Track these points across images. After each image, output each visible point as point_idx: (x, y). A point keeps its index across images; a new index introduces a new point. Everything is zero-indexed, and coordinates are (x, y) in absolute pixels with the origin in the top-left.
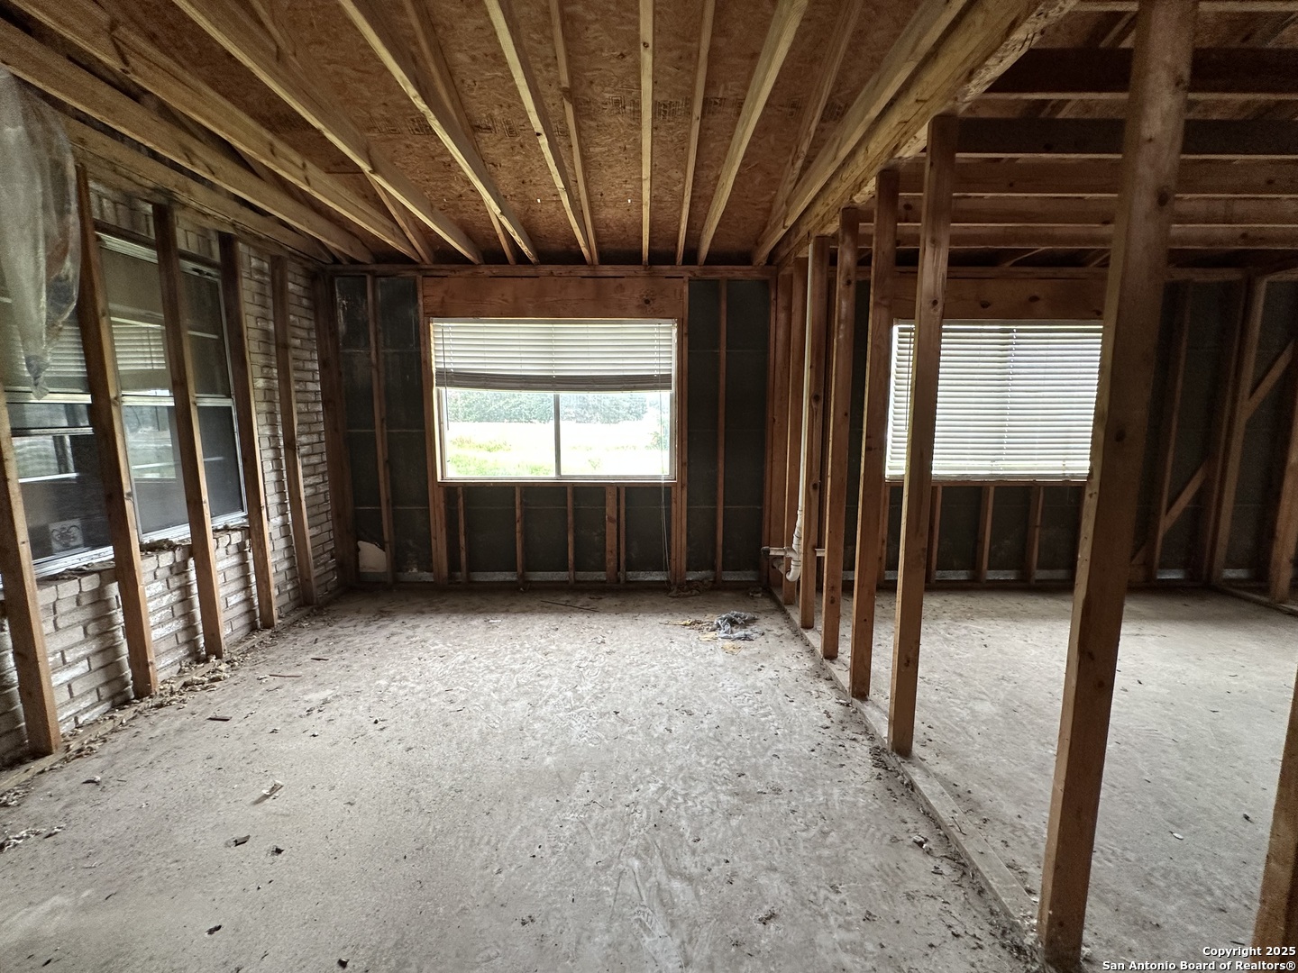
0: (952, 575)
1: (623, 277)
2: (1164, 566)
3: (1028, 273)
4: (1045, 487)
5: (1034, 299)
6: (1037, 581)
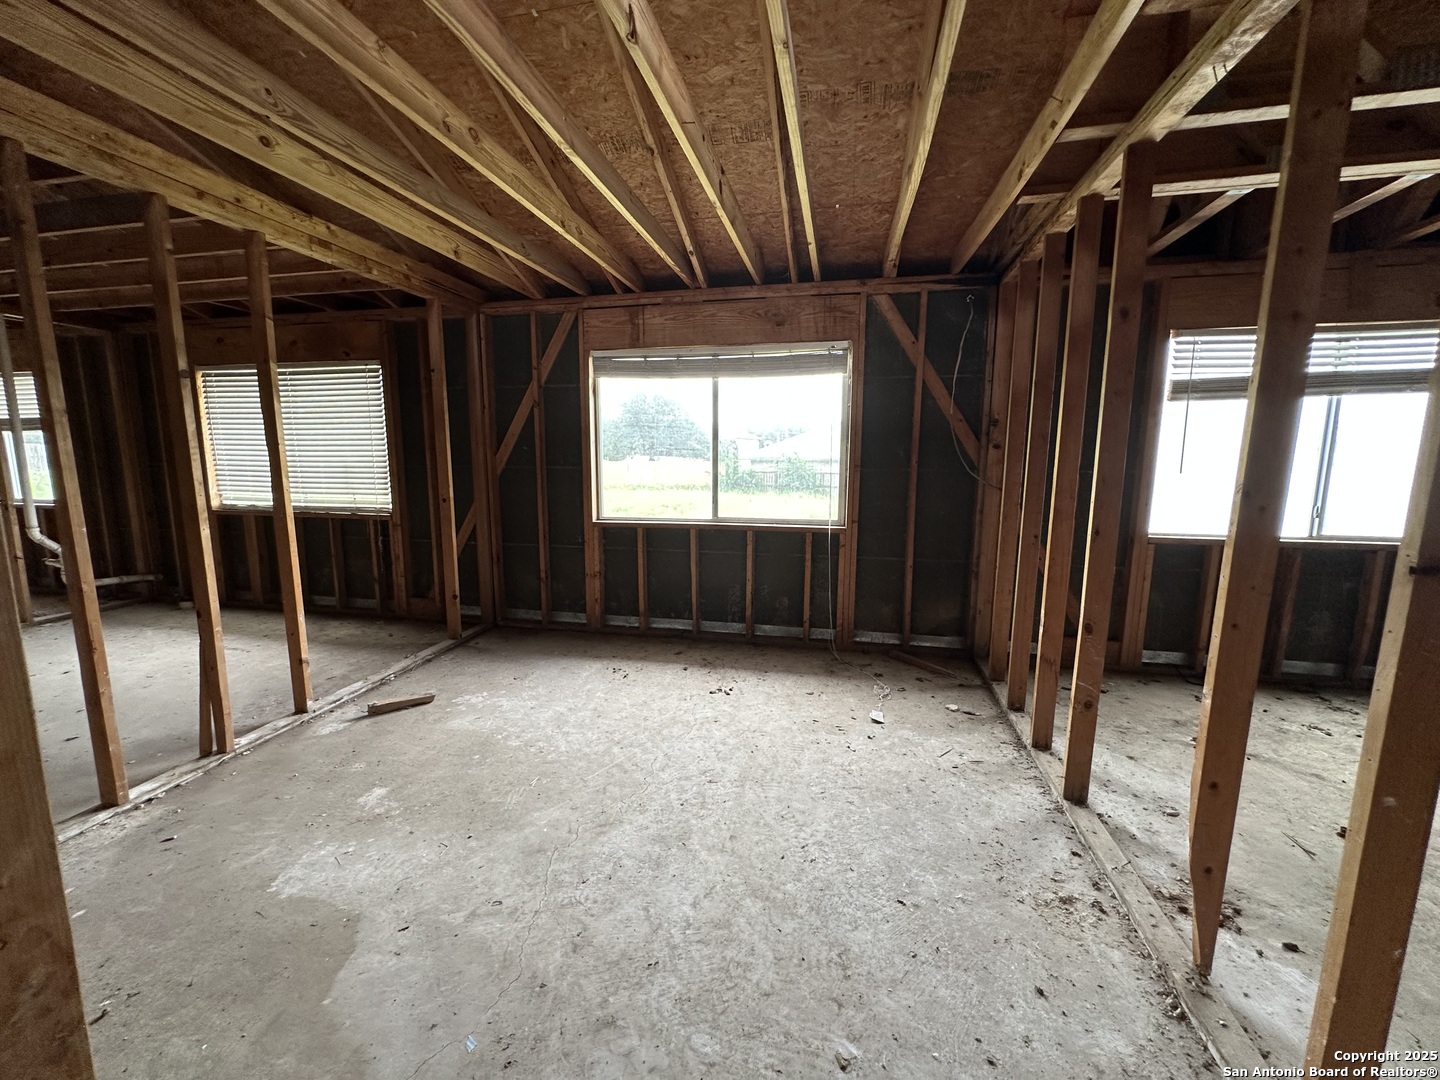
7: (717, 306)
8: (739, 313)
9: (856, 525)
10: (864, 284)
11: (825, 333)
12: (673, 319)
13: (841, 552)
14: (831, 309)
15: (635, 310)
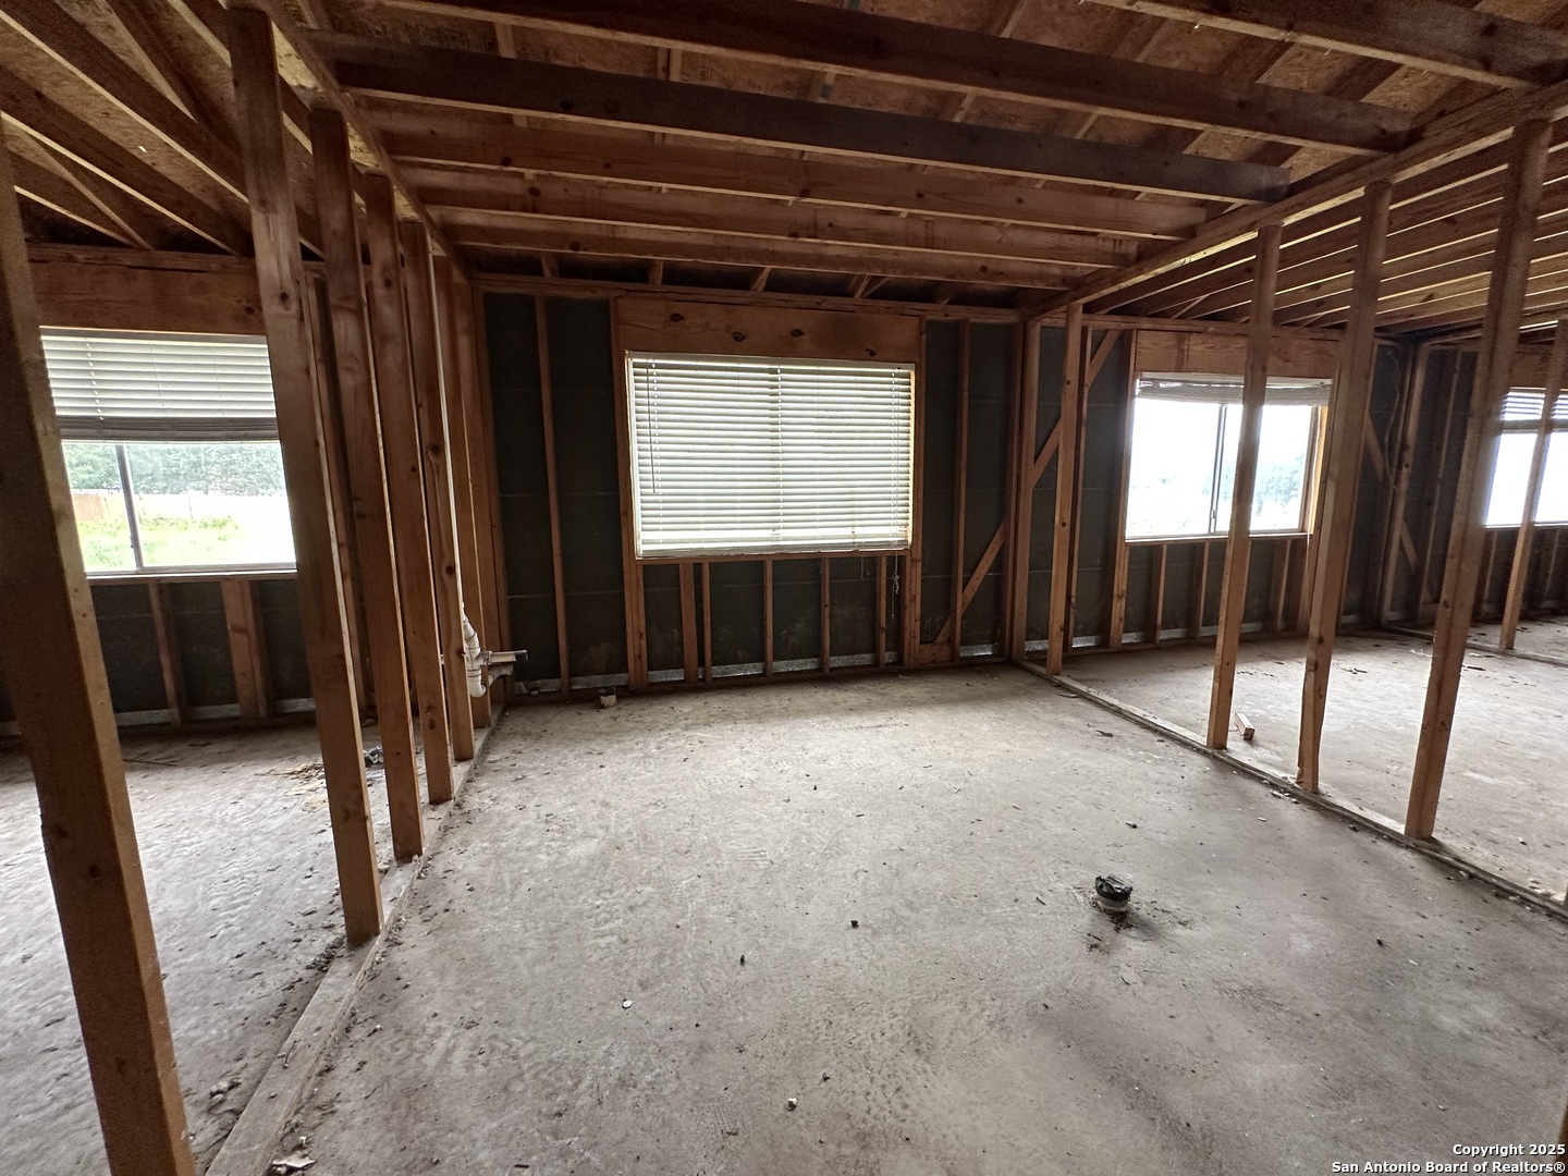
0: (738, 671)
1: (204, 272)
2: (965, 642)
3: (787, 301)
4: (831, 559)
5: (797, 333)
6: (832, 669)
12: (1211, 348)
15: (1181, 335)
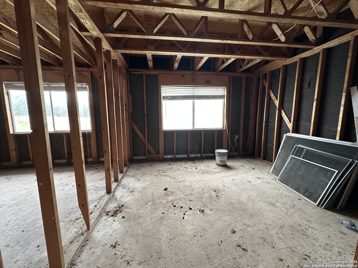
7: (46, 71)
8: (53, 73)
9: (94, 131)
10: (89, 69)
11: (80, 81)
13: (91, 138)
14: (81, 75)
